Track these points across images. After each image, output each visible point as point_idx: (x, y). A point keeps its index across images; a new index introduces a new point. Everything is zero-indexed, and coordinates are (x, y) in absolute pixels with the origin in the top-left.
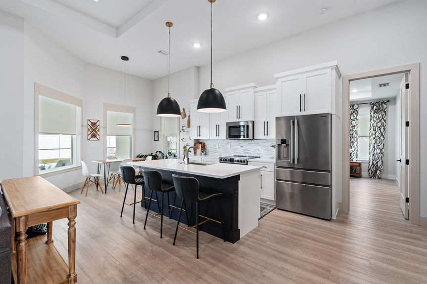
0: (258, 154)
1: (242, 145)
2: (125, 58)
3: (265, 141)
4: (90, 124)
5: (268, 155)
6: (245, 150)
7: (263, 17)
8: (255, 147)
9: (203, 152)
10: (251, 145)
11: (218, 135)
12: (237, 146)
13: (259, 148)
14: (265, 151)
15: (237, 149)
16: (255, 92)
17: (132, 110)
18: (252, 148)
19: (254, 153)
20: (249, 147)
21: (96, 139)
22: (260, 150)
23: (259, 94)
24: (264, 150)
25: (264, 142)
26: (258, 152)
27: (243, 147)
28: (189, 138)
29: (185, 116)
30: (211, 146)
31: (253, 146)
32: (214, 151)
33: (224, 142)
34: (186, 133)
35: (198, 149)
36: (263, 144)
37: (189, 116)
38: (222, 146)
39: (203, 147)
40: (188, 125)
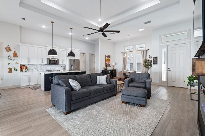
11: (42, 62)
13: (56, 67)
15: (47, 68)
28: (16, 63)
29: (10, 50)
30: (31, 67)
31: (54, 67)
32: (33, 69)
33: (39, 65)
34: (12, 60)
35: (23, 69)
36: (58, 66)
37: (15, 51)
38: (39, 67)
39: (26, 68)
40: (13, 56)
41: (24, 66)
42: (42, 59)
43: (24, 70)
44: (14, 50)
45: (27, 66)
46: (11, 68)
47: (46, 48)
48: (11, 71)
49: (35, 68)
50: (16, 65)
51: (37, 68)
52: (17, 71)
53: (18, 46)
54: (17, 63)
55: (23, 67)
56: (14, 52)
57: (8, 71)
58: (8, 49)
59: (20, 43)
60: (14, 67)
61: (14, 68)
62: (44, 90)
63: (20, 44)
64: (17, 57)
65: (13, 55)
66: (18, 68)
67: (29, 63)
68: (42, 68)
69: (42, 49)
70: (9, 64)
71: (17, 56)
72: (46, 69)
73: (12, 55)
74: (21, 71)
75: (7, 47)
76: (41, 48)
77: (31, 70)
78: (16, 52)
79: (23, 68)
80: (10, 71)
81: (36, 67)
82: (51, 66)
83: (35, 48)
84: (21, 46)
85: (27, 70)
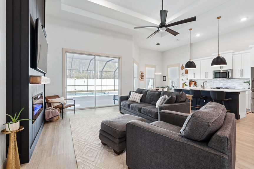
0: (233, 86)
1: (221, 82)
2: (158, 44)
3: (239, 79)
4: (141, 73)
6: (224, 84)
8: (231, 83)
9: (195, 86)
11: (207, 76)
12: (218, 82)
15: (218, 84)
16: (233, 55)
17: (154, 66)
18: (229, 83)
20: (227, 83)
21: (142, 80)
22: (235, 84)
23: (235, 56)
24: (238, 84)
27: (222, 83)
28: (186, 79)
30: (200, 83)
34: (184, 76)
35: (192, 85)
39: (195, 83)
47: (212, 58)
52: (187, 86)
55: (192, 82)
58: (182, 68)
60: (185, 83)
66: (188, 83)
70: (182, 80)
76: (206, 60)
77: (200, 86)
80: (183, 86)
83: (200, 61)
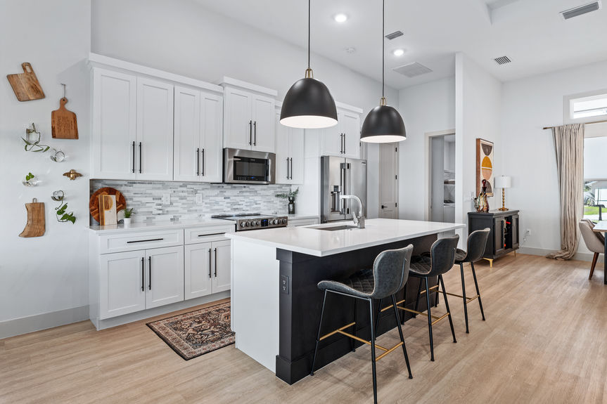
5: (269, 210)
6: (233, 204)
7: (341, 19)
8: (251, 198)
10: (245, 194)
13: (257, 198)
14: (265, 204)
15: (217, 203)
18: (247, 200)
19: (248, 208)
20: (242, 198)
22: (258, 202)
24: (264, 202)
25: (264, 190)
26: (255, 206)
28: (68, 174)
29: (38, 93)
30: (144, 200)
31: (248, 197)
32: (154, 208)
33: (184, 189)
34: (48, 155)
35: (106, 212)
36: (262, 192)
37: (64, 101)
38: (182, 198)
39: (122, 203)
40: (53, 129)
41: (112, 191)
42: (201, 154)
43: (110, 215)
44: (62, 97)
45: (125, 194)
46: (42, 205)
47: (221, 94)
48: (39, 221)
49: (165, 201)
50: (68, 186)
51: (171, 204)
52: (74, 220)
53: (84, 69)
54: (74, 175)
55: (104, 195)
56: (56, 107)
57: (22, 220)
58: (25, 86)
59: (94, 49)
60: (61, 199)
61: (59, 204)
62: (273, 369)
63: (93, 57)
64: (76, 137)
65: (53, 122)
66: (80, 205)
67: (137, 176)
68: (194, 203)
69: (205, 95)
70: (30, 176)
71: (73, 132)
72: (213, 210)
73: (46, 125)
74: (98, 219)
75: (19, 71)
76: (196, 92)
77: (144, 213)
78: (69, 107)
79: (106, 203)
80: (36, 223)
81: (166, 196)
82: (236, 192)
83: (170, 86)
84: (97, 72)
85: (128, 216)
